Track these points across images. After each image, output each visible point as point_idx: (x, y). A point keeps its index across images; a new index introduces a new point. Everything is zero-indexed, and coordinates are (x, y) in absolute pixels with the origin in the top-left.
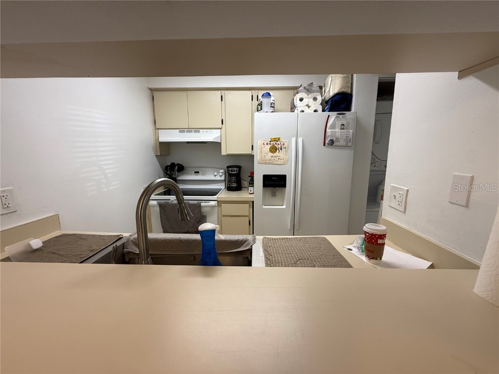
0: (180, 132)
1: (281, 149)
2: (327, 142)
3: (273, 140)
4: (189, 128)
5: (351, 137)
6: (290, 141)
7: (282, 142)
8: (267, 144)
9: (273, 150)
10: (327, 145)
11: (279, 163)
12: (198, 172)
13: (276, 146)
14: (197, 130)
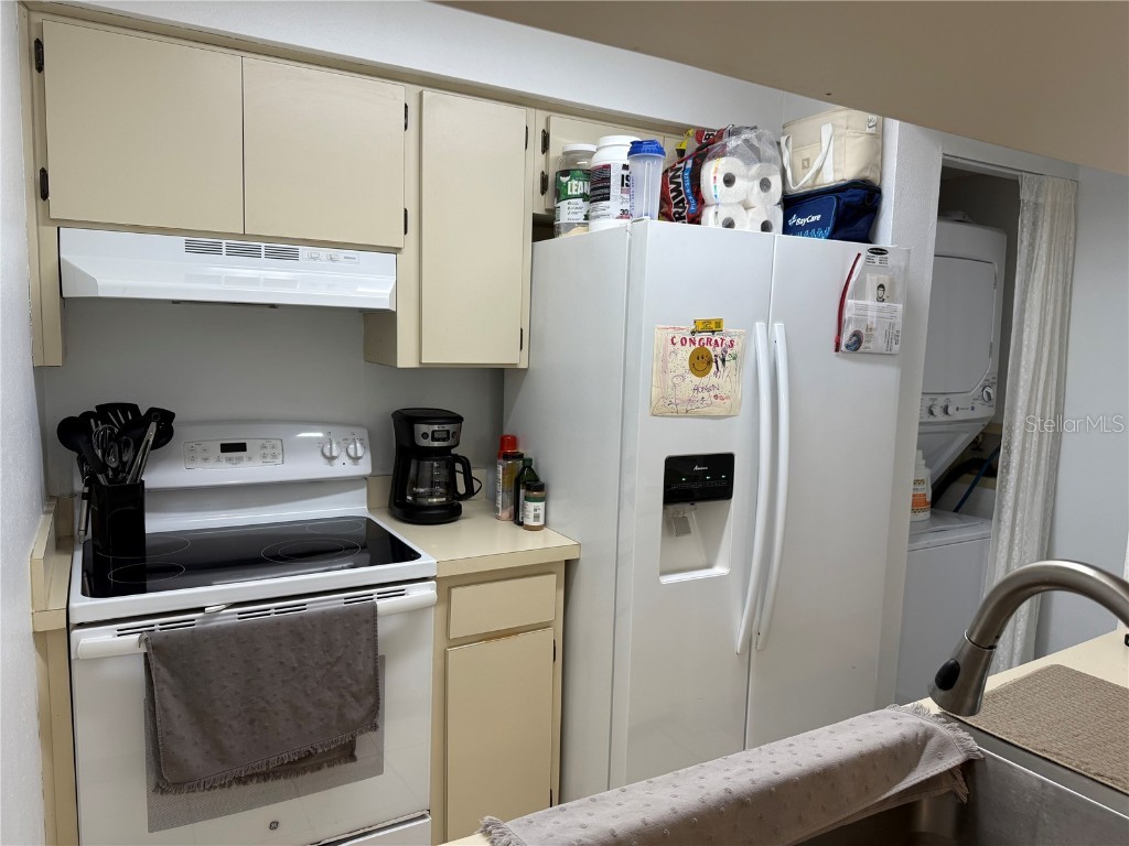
0: (190, 248)
1: (723, 361)
2: (845, 339)
3: (700, 327)
4: (244, 236)
5: (899, 327)
6: (750, 332)
7: (728, 334)
8: (683, 342)
9: (701, 365)
10: (843, 348)
11: (715, 411)
12: (241, 447)
13: (710, 348)
14: (284, 248)
